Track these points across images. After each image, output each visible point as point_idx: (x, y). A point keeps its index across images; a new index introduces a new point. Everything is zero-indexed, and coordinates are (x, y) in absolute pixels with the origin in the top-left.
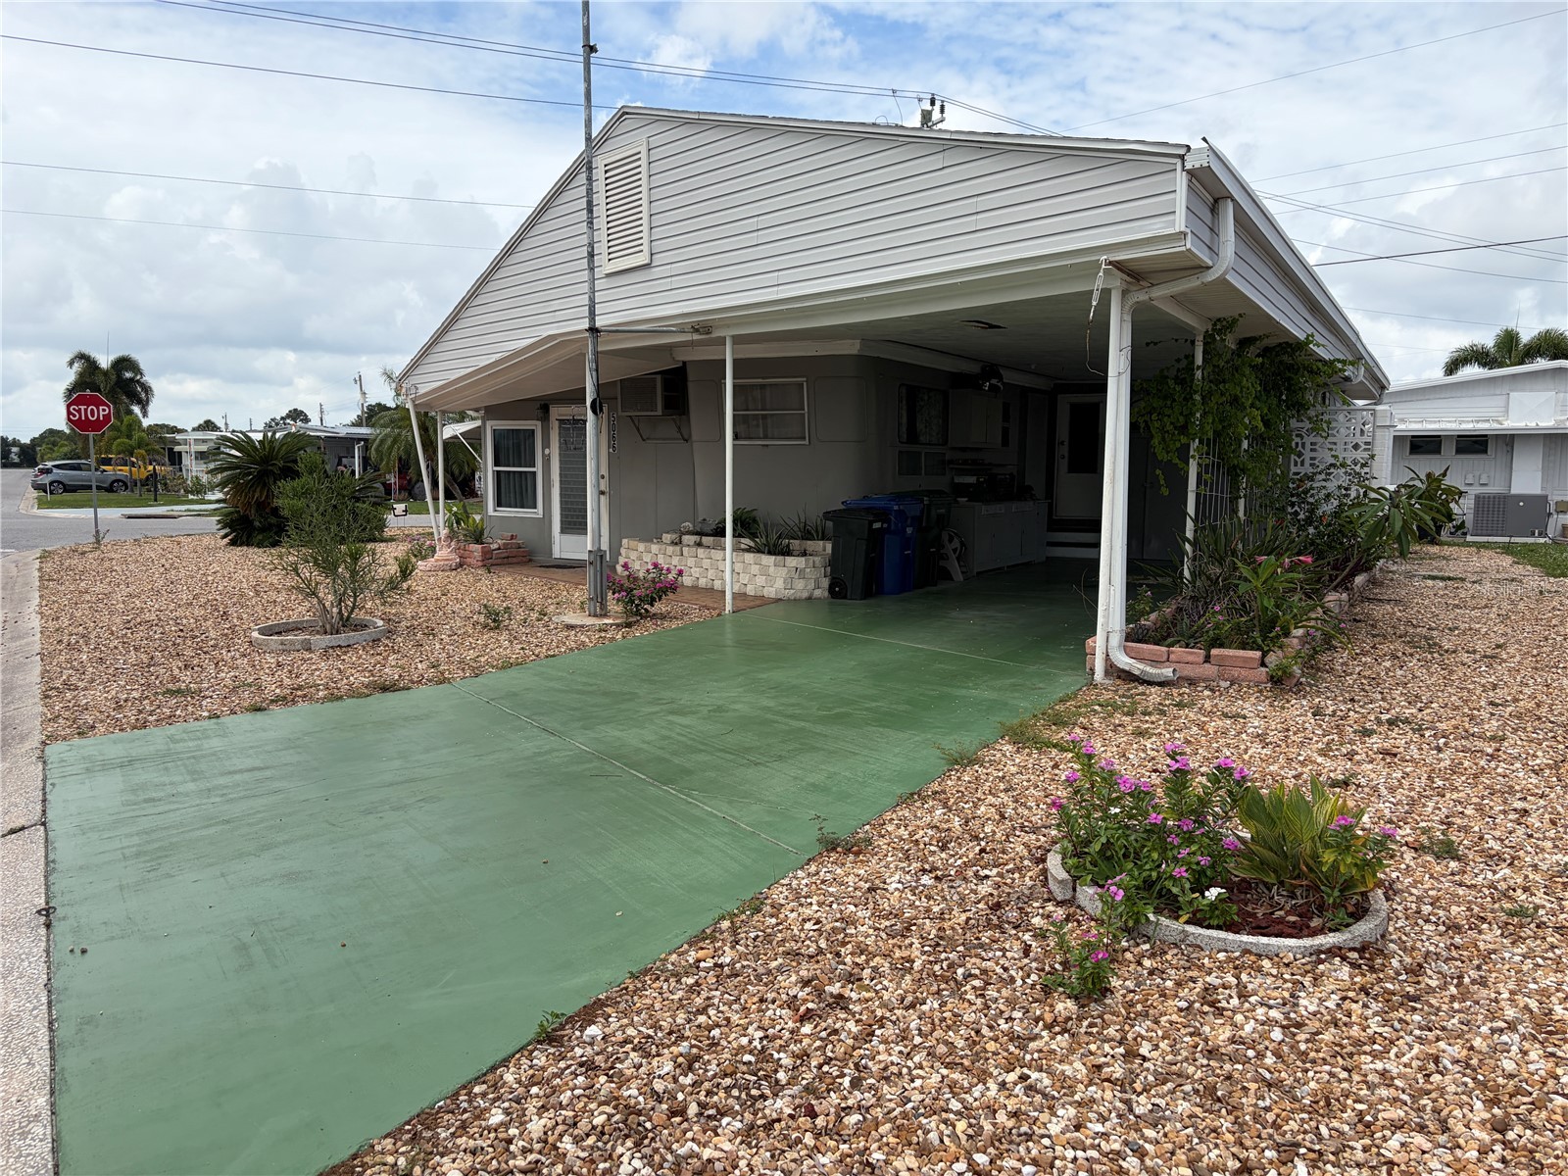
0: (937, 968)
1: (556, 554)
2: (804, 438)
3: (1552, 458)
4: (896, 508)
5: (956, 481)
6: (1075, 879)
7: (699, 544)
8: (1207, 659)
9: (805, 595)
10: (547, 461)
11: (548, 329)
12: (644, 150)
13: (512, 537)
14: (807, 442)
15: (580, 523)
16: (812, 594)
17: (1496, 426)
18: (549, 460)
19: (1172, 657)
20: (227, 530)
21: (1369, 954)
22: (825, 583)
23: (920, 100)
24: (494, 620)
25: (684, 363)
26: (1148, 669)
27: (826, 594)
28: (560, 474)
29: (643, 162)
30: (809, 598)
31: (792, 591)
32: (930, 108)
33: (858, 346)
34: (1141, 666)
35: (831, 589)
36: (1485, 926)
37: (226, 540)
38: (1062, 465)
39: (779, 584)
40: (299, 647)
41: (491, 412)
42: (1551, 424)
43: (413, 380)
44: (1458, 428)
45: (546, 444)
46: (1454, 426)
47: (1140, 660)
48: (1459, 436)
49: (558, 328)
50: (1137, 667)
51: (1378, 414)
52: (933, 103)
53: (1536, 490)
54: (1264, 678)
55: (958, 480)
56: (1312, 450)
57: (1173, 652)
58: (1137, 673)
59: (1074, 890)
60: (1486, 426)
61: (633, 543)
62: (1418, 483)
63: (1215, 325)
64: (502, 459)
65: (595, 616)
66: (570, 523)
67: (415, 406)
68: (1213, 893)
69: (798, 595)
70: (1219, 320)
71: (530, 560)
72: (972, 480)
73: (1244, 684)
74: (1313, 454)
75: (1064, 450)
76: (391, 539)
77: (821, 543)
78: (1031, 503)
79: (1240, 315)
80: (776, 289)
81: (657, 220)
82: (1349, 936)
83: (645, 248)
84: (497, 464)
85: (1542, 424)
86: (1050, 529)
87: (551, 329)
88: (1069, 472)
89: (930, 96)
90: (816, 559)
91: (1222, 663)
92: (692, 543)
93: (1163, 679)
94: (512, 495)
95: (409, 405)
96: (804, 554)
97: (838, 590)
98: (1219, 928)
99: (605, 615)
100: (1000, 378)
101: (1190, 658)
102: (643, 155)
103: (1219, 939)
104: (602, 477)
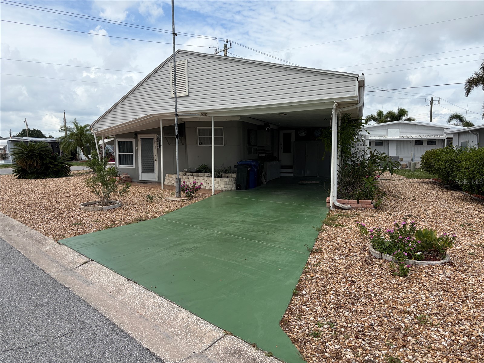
0: (366, 273)
1: (140, 179)
2: (223, 144)
3: (398, 146)
4: (253, 164)
5: (259, 156)
6: (382, 253)
7: (192, 175)
8: (358, 202)
9: (230, 189)
10: (137, 151)
11: (150, 113)
12: (186, 63)
13: (126, 174)
14: (223, 145)
15: (152, 170)
16: (232, 189)
17: (385, 138)
18: (137, 150)
19: (349, 202)
20: (15, 174)
21: (451, 263)
22: (235, 185)
23: (224, 41)
24: (150, 199)
25: (184, 122)
26: (344, 206)
27: (235, 189)
28: (141, 155)
29: (186, 66)
30: (231, 190)
31: (226, 188)
32: (226, 44)
33: (239, 119)
34: (342, 205)
35: (237, 187)
36: (466, 257)
37: (16, 177)
38: (281, 151)
39: (222, 186)
40: (99, 210)
41: (117, 136)
42: (398, 137)
43: (96, 126)
44: (375, 139)
45: (136, 145)
46: (374, 138)
47: (341, 203)
48: (375, 141)
49: (154, 112)
50: (341, 205)
51: (366, 136)
52: (227, 42)
53: (395, 155)
54: (373, 207)
55: (260, 155)
56: (358, 146)
57: (349, 201)
58: (341, 207)
59: (382, 255)
60: (382, 138)
61: (170, 175)
62: (379, 155)
63: (344, 115)
64: (121, 150)
65: (178, 197)
66: (145, 170)
67: (96, 134)
68: (419, 253)
69: (228, 189)
70: (345, 114)
71: (132, 181)
72: (264, 155)
73: (368, 208)
74: (358, 147)
75: (282, 146)
76: (72, 176)
77: (230, 174)
78: (278, 161)
79: (352, 113)
80: (233, 104)
81: (191, 83)
82: (446, 260)
83: (187, 91)
84: (119, 152)
85: (396, 138)
86: (281, 169)
87: (152, 112)
88: (284, 152)
89: (226, 40)
90: (232, 179)
91: (362, 203)
92: (190, 175)
93: (348, 208)
94: (125, 161)
95: (94, 134)
96: (228, 178)
97: (239, 187)
98: (420, 260)
99: (180, 197)
100: (269, 126)
101: (354, 202)
102: (186, 64)
103: (423, 263)
104: (156, 155)
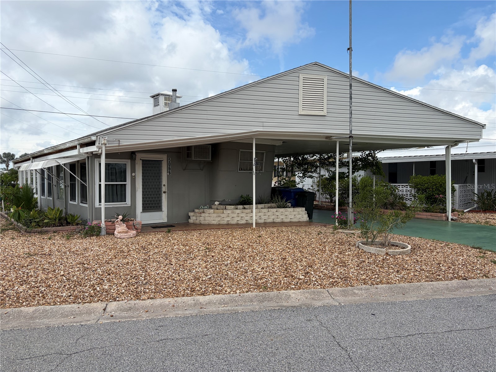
2: (262, 170)
10: (133, 179)
12: (326, 79)
15: (158, 207)
28: (142, 185)
29: (325, 83)
43: (114, 137)
45: (133, 170)
64: (110, 179)
66: (147, 207)
81: (329, 103)
83: (325, 110)
84: (107, 180)
104: (164, 185)
